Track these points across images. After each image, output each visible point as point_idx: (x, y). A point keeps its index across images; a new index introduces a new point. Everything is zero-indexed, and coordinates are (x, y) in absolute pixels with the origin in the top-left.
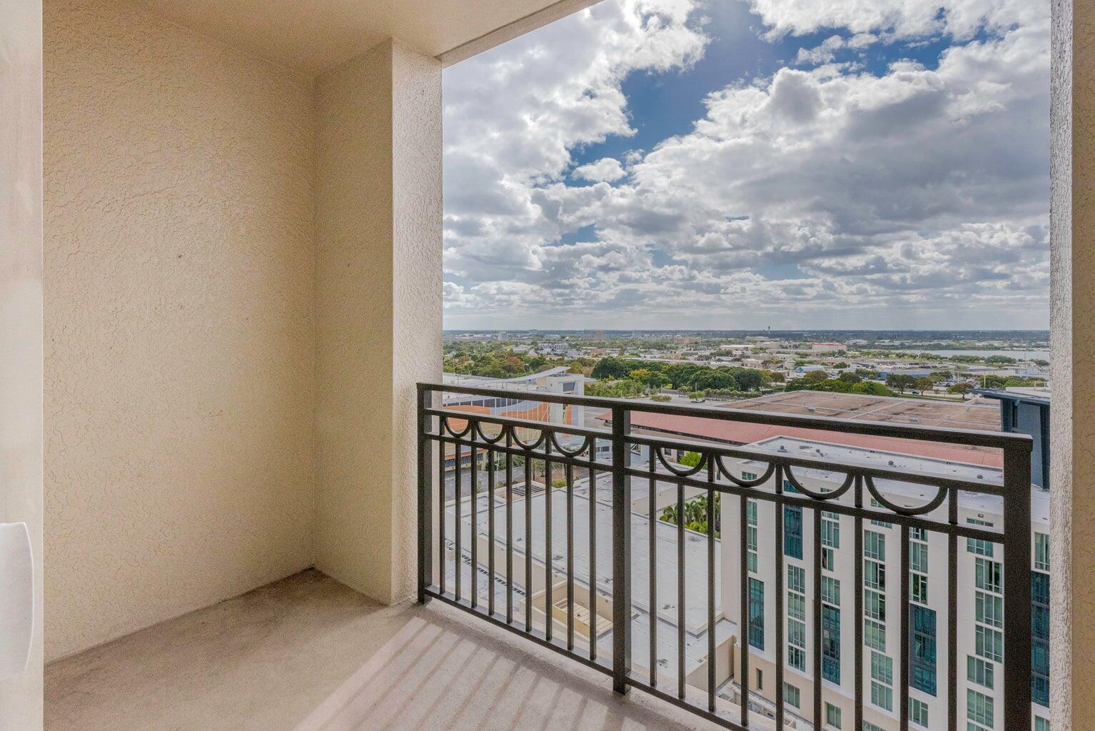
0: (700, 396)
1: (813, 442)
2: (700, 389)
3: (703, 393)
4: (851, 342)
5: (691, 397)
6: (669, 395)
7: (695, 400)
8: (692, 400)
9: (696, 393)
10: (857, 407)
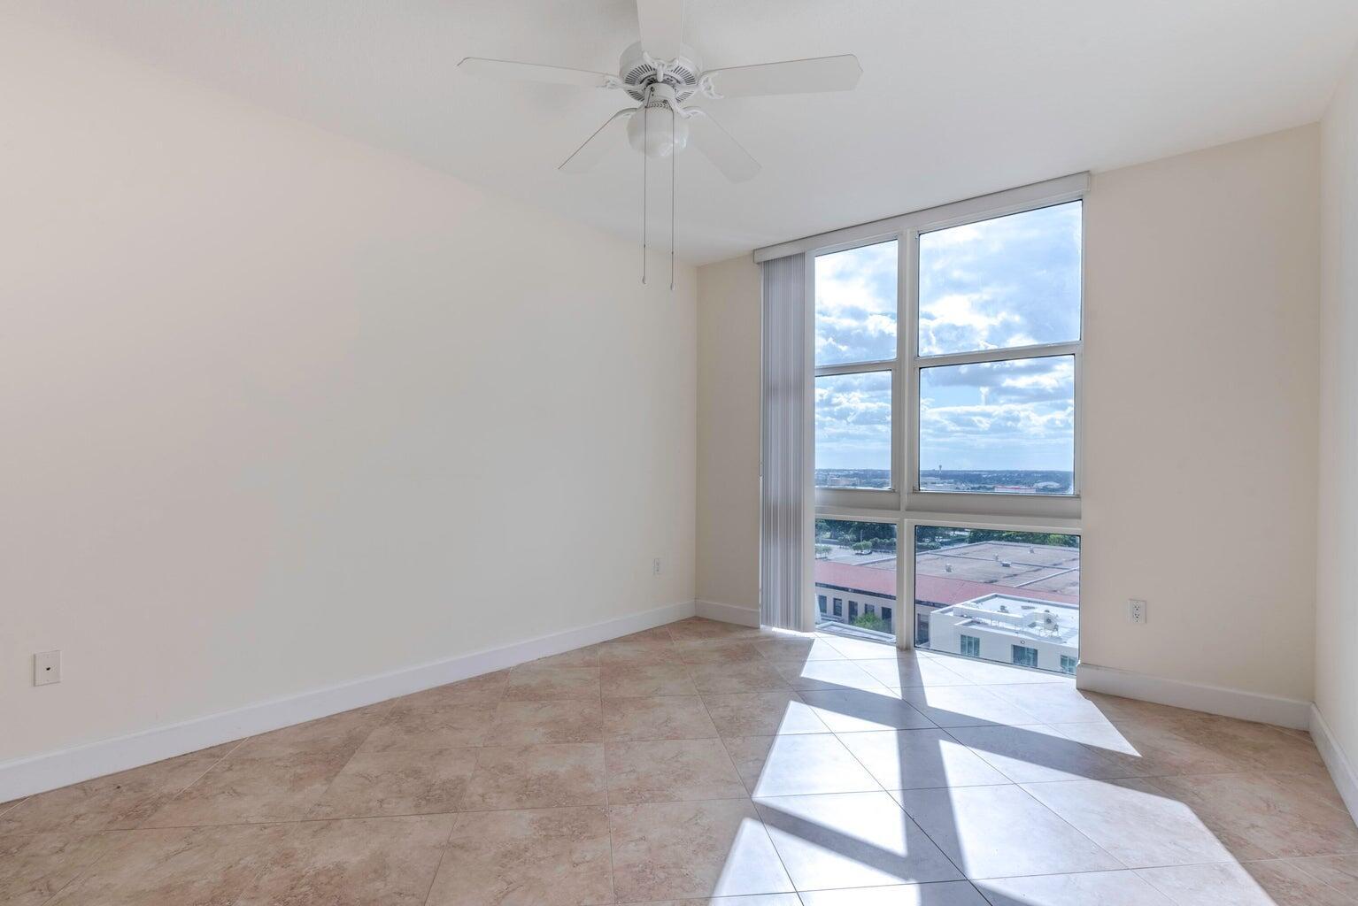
0: (866, 547)
1: (1037, 602)
2: (867, 538)
3: (869, 543)
4: (1041, 485)
5: (855, 548)
6: (829, 546)
7: (860, 552)
8: (856, 552)
9: (862, 543)
10: (1060, 561)
